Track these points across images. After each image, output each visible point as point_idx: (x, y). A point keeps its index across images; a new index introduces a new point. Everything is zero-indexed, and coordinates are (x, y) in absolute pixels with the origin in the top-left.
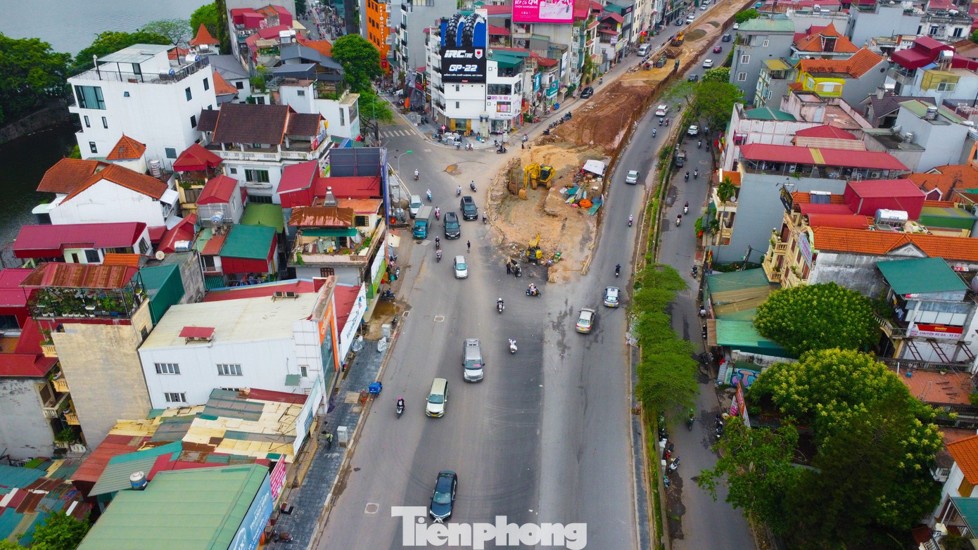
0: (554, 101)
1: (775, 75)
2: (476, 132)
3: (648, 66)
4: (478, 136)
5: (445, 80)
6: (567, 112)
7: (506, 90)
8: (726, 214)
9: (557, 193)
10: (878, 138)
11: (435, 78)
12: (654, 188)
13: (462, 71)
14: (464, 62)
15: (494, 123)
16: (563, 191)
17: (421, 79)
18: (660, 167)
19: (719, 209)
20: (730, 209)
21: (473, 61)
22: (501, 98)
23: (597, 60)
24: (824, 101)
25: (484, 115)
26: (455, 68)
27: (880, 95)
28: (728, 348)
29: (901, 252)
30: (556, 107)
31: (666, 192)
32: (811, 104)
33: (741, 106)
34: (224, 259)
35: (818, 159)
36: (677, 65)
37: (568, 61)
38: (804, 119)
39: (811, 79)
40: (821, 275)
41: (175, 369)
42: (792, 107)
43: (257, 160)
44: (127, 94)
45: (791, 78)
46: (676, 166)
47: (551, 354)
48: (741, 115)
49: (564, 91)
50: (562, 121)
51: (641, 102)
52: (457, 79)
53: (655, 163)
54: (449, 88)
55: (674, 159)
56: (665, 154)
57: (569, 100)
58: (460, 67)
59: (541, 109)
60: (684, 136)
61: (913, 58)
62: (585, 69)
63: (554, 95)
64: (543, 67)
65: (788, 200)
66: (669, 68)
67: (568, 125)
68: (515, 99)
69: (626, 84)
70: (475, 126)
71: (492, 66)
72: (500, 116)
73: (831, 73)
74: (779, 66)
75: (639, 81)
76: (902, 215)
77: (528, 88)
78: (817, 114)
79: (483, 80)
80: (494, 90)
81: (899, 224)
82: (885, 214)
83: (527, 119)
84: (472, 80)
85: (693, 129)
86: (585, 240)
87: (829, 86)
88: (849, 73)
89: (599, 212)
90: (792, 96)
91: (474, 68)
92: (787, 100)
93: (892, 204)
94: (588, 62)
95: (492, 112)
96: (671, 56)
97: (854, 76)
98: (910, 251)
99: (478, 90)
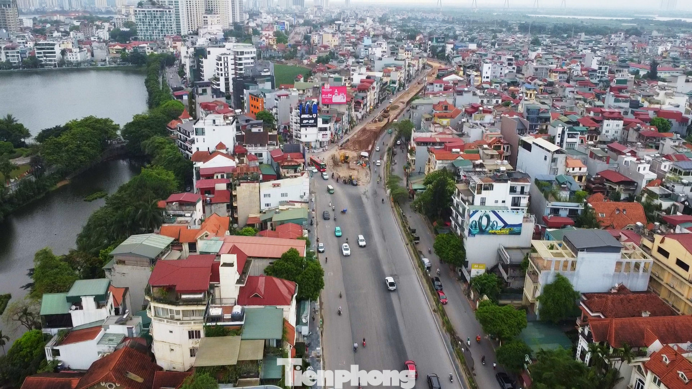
0: (341, 135)
1: (427, 120)
2: (314, 147)
3: (376, 121)
4: (315, 148)
5: (301, 126)
6: (347, 139)
7: (325, 129)
8: (412, 160)
9: (352, 163)
10: (458, 135)
11: (294, 127)
12: (387, 161)
13: (308, 123)
14: (309, 119)
15: (321, 143)
16: (355, 162)
17: (287, 128)
18: (388, 154)
19: (410, 159)
20: (414, 158)
21: (312, 118)
22: (324, 132)
23: (355, 119)
24: (444, 127)
25: (318, 139)
26: (305, 121)
27: (460, 123)
28: (416, 190)
29: (458, 158)
30: (342, 137)
31: (391, 161)
32: (438, 127)
33: (414, 129)
34: (263, 175)
35: (438, 140)
36: (389, 120)
37: (345, 118)
38: (436, 132)
39: (439, 120)
40: (439, 167)
41: (269, 195)
42: (432, 128)
43: (259, 149)
44: (214, 130)
45: (433, 121)
46: (394, 154)
47: (364, 200)
48: (415, 132)
49: (344, 131)
50: (346, 142)
51: (376, 134)
52: (306, 126)
53: (386, 154)
54: (303, 129)
55: (393, 152)
56: (389, 149)
57: (346, 135)
58: (307, 121)
59: (336, 138)
60: (395, 144)
61: (471, 110)
62: (351, 122)
63: (341, 132)
64: (336, 122)
65: (429, 151)
66: (385, 121)
67: (349, 143)
68: (328, 132)
69: (368, 128)
70: (313, 145)
71: (320, 120)
72: (324, 140)
73: (445, 117)
74: (428, 116)
75: (373, 127)
76: (458, 150)
77: (332, 129)
78: (440, 130)
79: (316, 126)
80: (321, 129)
81: (458, 153)
82: (454, 150)
83: (332, 142)
84: (312, 126)
85: (399, 142)
86: (367, 175)
87: (445, 122)
88: (451, 117)
89: (369, 167)
90: (432, 125)
91: (312, 121)
92: (430, 126)
93: (456, 147)
94: (352, 118)
95: (320, 138)
96: (385, 117)
97: (453, 118)
98: (460, 158)
99: (315, 130)
